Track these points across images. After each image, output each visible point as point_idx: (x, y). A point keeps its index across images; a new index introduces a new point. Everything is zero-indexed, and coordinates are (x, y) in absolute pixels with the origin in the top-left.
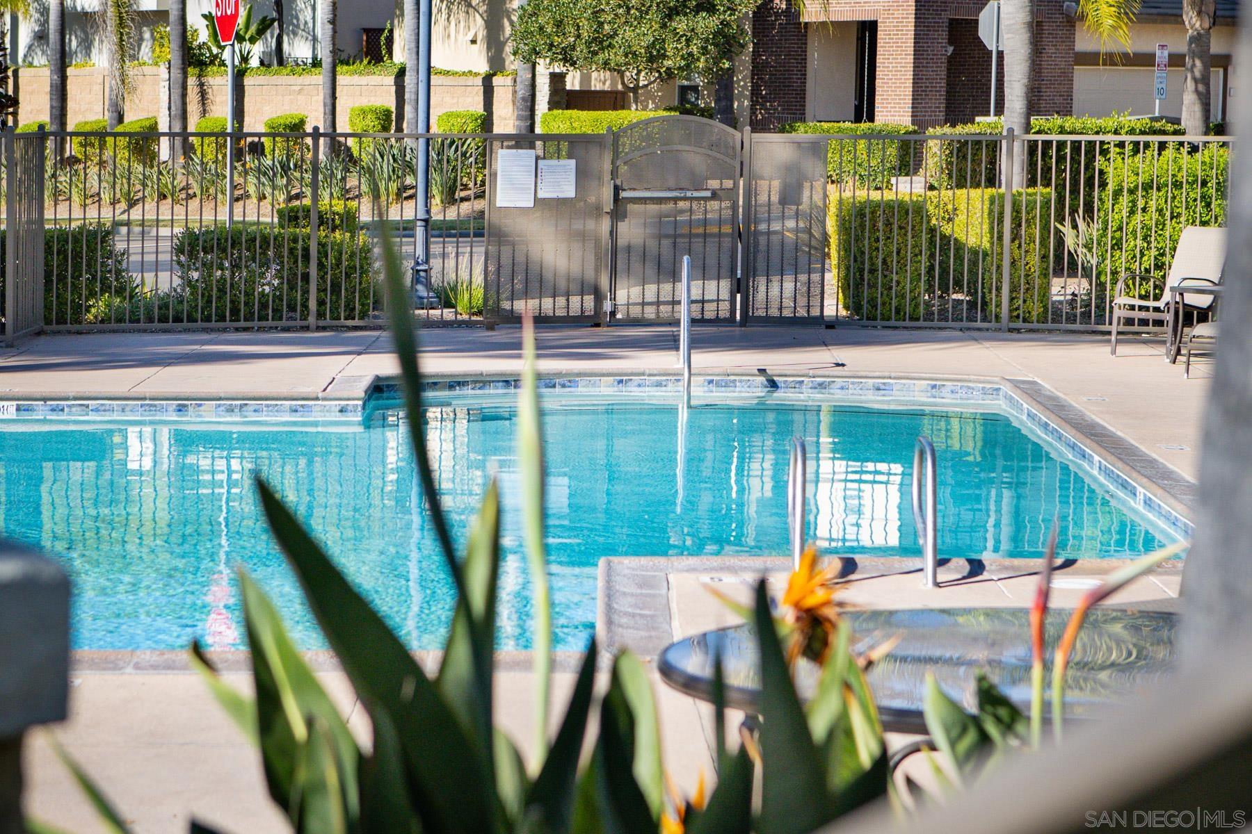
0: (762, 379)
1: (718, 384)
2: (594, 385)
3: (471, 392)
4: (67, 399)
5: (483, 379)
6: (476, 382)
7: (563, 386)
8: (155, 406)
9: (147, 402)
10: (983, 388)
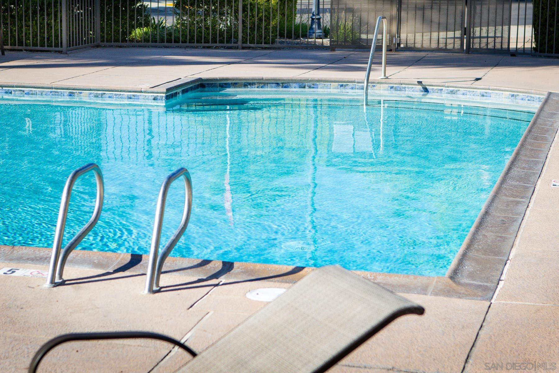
0: (420, 87)
1: (396, 89)
2: (327, 87)
3: (256, 89)
4: (13, 87)
5: (264, 82)
6: (260, 83)
7: (310, 87)
8: (58, 92)
9: (54, 90)
10: (539, 98)
